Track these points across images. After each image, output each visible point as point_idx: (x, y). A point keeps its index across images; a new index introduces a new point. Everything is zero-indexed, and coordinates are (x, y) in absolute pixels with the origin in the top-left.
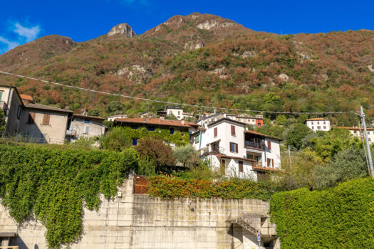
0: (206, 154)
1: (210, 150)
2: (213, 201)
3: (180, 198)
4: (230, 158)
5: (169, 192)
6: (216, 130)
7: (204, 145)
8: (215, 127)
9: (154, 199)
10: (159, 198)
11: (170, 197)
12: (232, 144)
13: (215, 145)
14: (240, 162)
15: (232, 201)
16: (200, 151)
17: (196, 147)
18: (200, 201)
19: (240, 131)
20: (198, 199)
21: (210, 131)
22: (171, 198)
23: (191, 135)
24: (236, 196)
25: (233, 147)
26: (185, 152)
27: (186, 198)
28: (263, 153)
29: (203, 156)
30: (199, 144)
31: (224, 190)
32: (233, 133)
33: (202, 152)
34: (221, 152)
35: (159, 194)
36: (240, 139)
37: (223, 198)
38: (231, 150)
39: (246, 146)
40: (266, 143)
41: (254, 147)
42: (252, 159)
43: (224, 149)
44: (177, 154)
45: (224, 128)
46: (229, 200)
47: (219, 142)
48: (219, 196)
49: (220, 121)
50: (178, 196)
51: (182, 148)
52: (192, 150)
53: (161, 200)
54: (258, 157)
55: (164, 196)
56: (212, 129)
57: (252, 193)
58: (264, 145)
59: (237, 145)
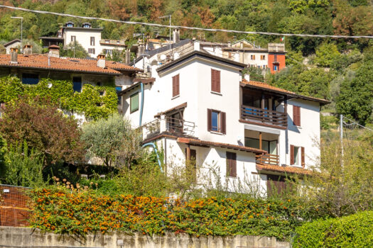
0: (155, 137)
1: (163, 127)
2: (169, 241)
3: (99, 234)
4: (206, 146)
5: (75, 223)
6: (176, 80)
7: (149, 118)
8: (174, 74)
9: (42, 237)
10: (53, 235)
11: (77, 232)
12: (212, 114)
13: (175, 117)
14: (231, 154)
15: (211, 241)
16: (140, 129)
17: (133, 120)
18: (141, 241)
19: (232, 82)
20: (136, 237)
21: (163, 83)
22: (79, 234)
23: (121, 94)
24: (219, 230)
25: (215, 120)
26: (108, 134)
27: (112, 234)
28: (282, 133)
29: (148, 140)
31: (194, 218)
32: (216, 86)
33: (145, 133)
34: (188, 133)
35: (53, 226)
36: (230, 101)
37: (191, 235)
38: (211, 126)
39: (244, 117)
40: (290, 109)
41: (262, 119)
42: (257, 146)
43: (196, 125)
44: (90, 138)
45: (195, 75)
46: (203, 239)
47: (185, 105)
48: (183, 229)
49: (185, 60)
50: (95, 231)
51: (101, 124)
52: (123, 128)
53: (59, 239)
54: (271, 142)
55: (64, 231)
56: (168, 79)
57: (254, 224)
58: (285, 115)
59: (223, 115)
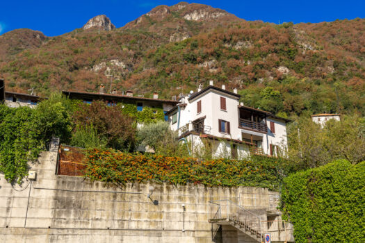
0: (186, 134)
1: (191, 128)
2: (189, 189)
3: (136, 183)
4: (217, 139)
5: (117, 174)
6: (199, 104)
7: (183, 123)
8: (198, 100)
9: (91, 184)
10: (100, 183)
11: (119, 181)
12: (221, 122)
13: (198, 125)
14: (235, 144)
15: (220, 189)
16: (177, 131)
17: (174, 127)
18: (168, 188)
19: (233, 105)
20: (165, 185)
21: (192, 107)
22: (120, 182)
24: (226, 182)
25: (224, 126)
26: (156, 131)
27: (146, 183)
28: (265, 136)
29: (181, 137)
30: (176, 124)
31: (207, 173)
32: (223, 106)
33: (180, 133)
34: (207, 133)
35: (99, 176)
36: (232, 115)
37: (206, 186)
38: (221, 130)
39: (241, 126)
40: (268, 123)
41: (252, 127)
42: (251, 142)
43: (211, 128)
44: (144, 133)
45: (210, 101)
46: (215, 188)
47: (203, 119)
48: (200, 181)
49: (204, 91)
50: (133, 180)
51: (152, 126)
52: (166, 129)
53: (104, 186)
54: (258, 141)
55: (109, 180)
56: (195, 104)
57: (252, 178)
58: (266, 125)
59: (228, 123)
